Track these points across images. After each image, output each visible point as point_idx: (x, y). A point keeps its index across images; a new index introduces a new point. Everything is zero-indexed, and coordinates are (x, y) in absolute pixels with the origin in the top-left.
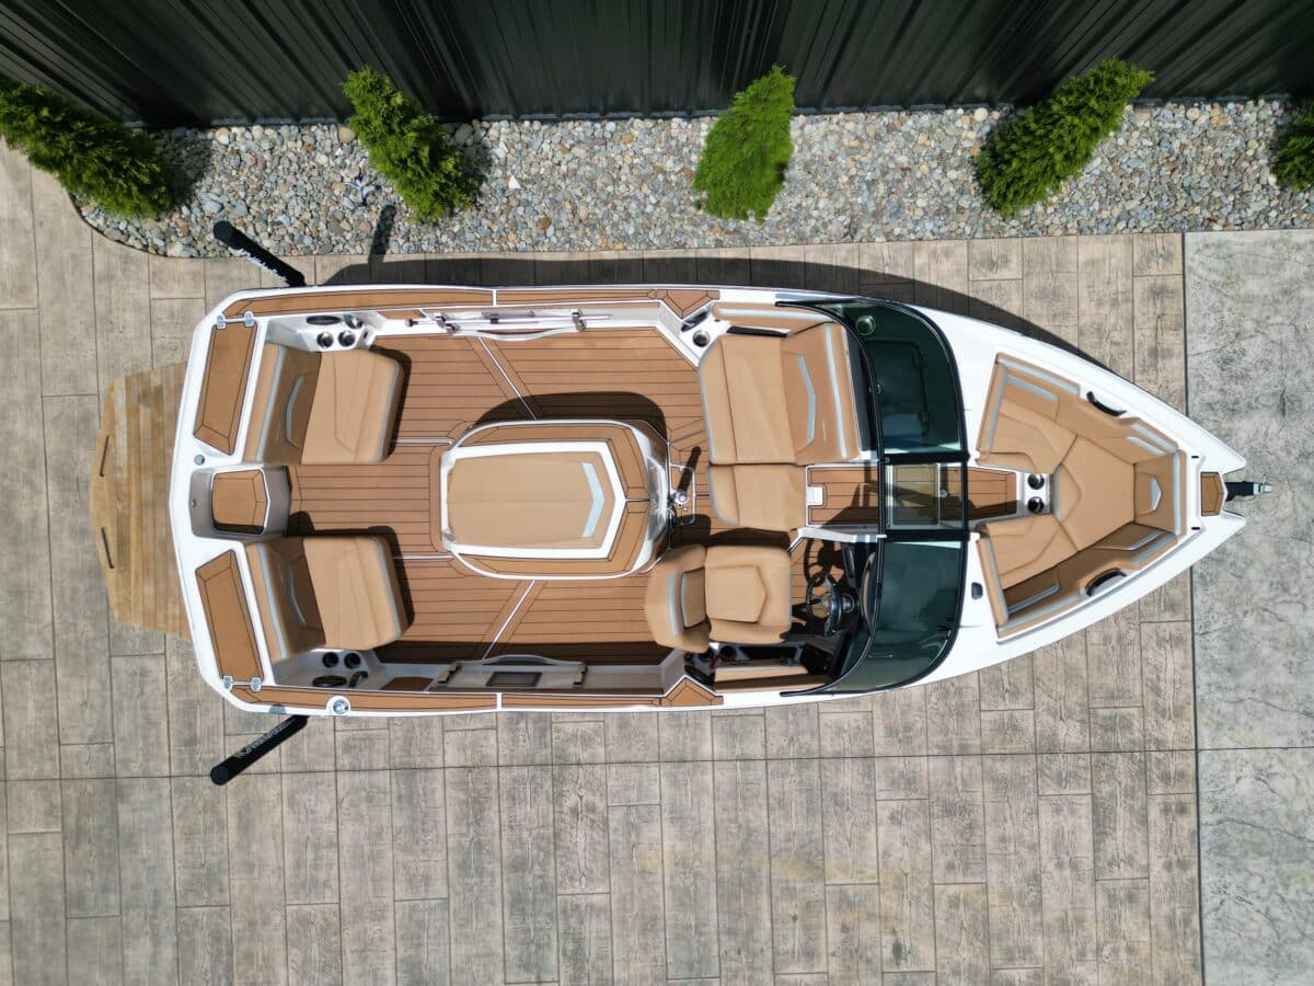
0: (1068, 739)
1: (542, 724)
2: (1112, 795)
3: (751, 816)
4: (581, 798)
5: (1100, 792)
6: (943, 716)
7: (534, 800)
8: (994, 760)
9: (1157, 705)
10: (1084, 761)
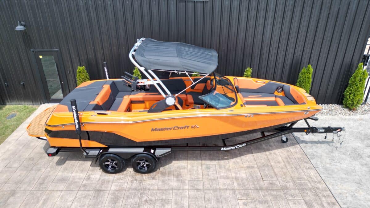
0: (291, 187)
1: (141, 182)
2: (310, 200)
3: (199, 203)
4: (148, 198)
5: (306, 199)
6: (253, 181)
7: (134, 198)
8: (271, 191)
9: (313, 181)
10: (297, 192)
